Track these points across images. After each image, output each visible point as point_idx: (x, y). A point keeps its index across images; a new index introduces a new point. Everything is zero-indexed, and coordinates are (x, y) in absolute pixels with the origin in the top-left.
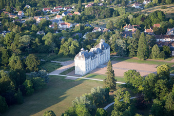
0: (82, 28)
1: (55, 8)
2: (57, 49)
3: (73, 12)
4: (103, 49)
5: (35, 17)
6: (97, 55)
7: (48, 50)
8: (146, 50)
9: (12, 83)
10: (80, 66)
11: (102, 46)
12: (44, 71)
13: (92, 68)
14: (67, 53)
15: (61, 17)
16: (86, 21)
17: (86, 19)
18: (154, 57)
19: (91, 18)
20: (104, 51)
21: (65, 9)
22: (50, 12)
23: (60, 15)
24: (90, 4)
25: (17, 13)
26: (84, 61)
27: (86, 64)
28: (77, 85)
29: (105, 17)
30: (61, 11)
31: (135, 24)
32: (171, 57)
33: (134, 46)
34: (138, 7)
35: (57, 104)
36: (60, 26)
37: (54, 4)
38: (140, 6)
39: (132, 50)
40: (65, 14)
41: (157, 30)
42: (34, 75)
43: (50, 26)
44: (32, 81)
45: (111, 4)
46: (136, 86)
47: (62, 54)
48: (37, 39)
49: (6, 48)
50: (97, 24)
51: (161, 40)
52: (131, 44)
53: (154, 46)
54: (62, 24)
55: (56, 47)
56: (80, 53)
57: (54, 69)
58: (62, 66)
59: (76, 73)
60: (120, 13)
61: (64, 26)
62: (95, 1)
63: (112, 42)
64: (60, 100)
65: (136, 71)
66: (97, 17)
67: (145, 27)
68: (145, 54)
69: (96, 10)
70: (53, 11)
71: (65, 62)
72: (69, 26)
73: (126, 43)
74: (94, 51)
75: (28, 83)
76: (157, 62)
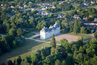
0: (52, 15)
1: (43, 4)
2: (35, 26)
3: (52, 6)
4: (56, 27)
5: (32, 9)
6: (52, 30)
7: (31, 26)
8: (77, 29)
9: (6, 42)
10: (43, 35)
11: (56, 26)
12: (24, 37)
13: (49, 36)
14: (40, 28)
15: (44, 9)
16: (56, 11)
17: (57, 11)
18: (82, 33)
19: (59, 10)
20: (57, 28)
21: (48, 5)
22: (40, 6)
23: (45, 8)
24: (62, 2)
25: (23, 6)
26: (45, 33)
27: (46, 34)
28: (39, 44)
29: (67, 10)
30: (46, 5)
31: (80, 15)
32: (90, 33)
33: (72, 27)
34: (87, 5)
35: (26, 53)
36: (42, 14)
37: (44, 1)
38: (88, 5)
39: (71, 28)
40: (47, 7)
41: (89, 18)
42: (18, 39)
43: (37, 14)
44: (17, 41)
45: (73, 3)
46: (65, 47)
47: (37, 29)
48: (26, 21)
49: (9, 25)
50: (61, 14)
51: (89, 24)
52: (71, 26)
53: (82, 27)
54: (43, 13)
55: (35, 25)
56: (43, 29)
57: (31, 36)
58: (35, 35)
59: (41, 39)
60: (75, 8)
61: (45, 14)
62: (66, 1)
63: (63, 24)
64: (28, 51)
65: (66, 39)
66: (63, 10)
67: (84, 17)
68: (77, 31)
69: (63, 6)
70: (42, 6)
71: (38, 33)
72: (47, 14)
73: (68, 25)
74: (51, 28)
75: (14, 42)
76: (83, 35)
